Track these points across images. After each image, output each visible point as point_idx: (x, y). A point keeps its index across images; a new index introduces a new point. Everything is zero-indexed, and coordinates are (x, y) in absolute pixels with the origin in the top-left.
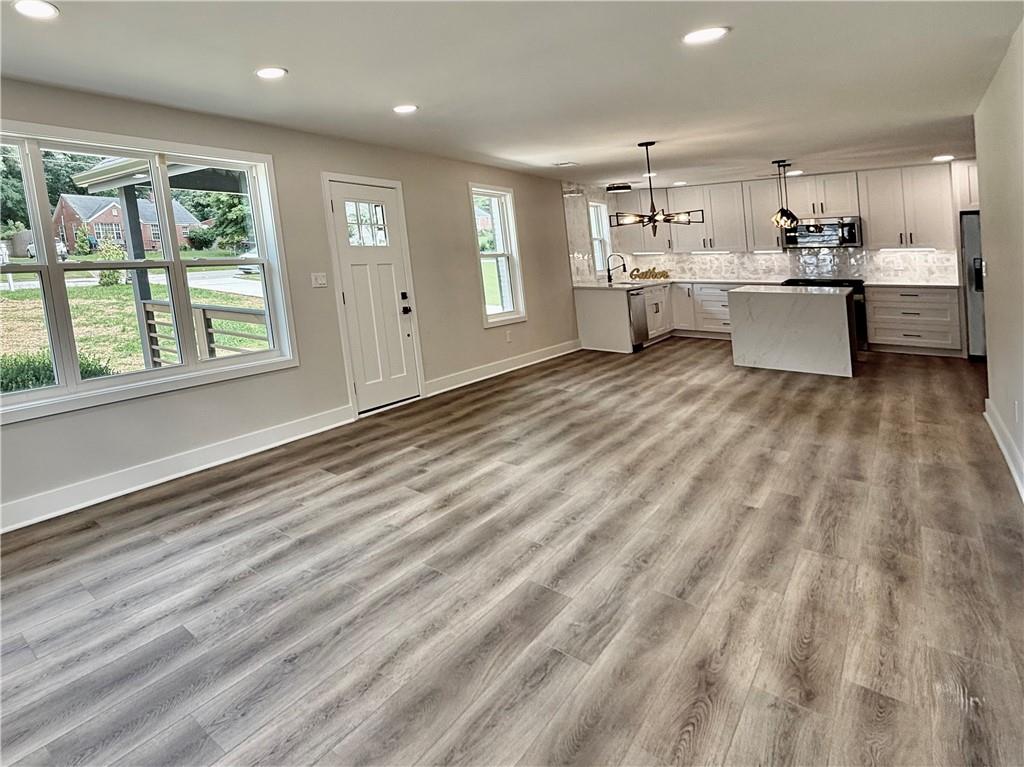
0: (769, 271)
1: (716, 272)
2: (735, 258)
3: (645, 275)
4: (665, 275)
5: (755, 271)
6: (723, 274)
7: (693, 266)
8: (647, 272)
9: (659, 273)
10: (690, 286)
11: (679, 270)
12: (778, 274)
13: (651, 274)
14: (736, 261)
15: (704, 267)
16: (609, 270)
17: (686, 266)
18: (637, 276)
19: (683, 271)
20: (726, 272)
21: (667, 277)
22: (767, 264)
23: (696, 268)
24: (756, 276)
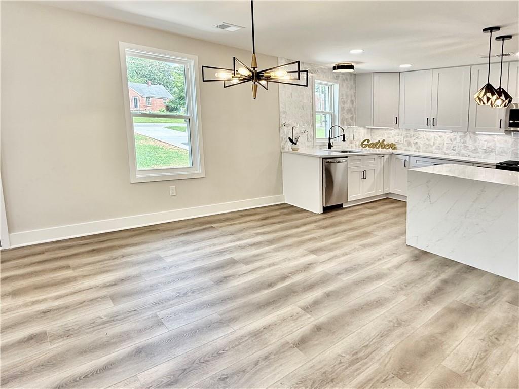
0: (489, 151)
1: (438, 148)
2: (458, 137)
3: (374, 145)
4: (392, 146)
5: (476, 150)
6: (444, 150)
7: (418, 141)
8: (377, 143)
9: (388, 145)
10: (407, 158)
11: (406, 143)
12: (500, 154)
13: (382, 144)
14: (458, 139)
15: (428, 142)
16: (330, 139)
17: (412, 141)
18: (366, 145)
19: (409, 144)
20: (447, 149)
21: (395, 148)
22: (489, 145)
23: (421, 143)
24: (474, 155)
